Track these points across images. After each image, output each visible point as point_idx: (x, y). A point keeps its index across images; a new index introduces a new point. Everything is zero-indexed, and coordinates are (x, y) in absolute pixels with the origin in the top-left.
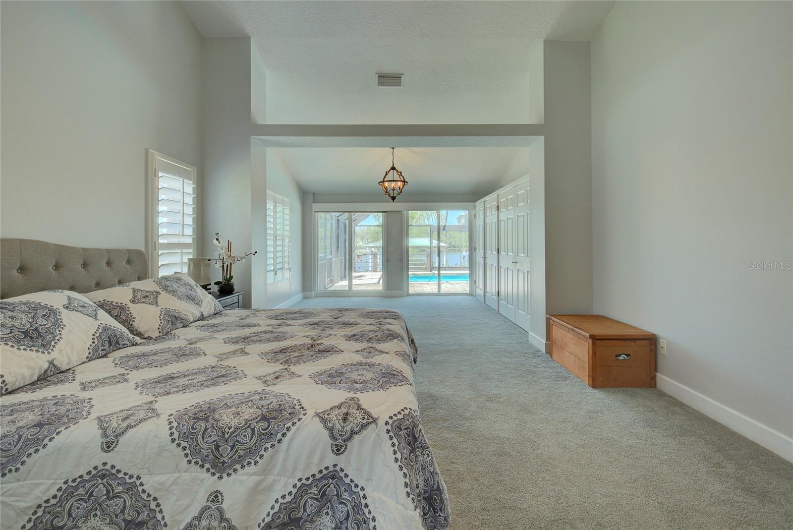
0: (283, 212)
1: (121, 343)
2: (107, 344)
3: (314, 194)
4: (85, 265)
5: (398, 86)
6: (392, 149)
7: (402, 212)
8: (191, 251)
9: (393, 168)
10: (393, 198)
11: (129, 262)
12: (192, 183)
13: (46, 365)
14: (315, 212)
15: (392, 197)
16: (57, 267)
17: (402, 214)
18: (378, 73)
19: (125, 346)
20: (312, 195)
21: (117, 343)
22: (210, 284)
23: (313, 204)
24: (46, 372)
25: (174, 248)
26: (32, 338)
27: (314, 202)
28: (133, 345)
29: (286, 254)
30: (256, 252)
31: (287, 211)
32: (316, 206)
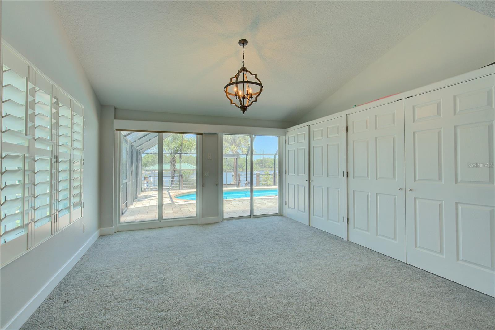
0: (72, 128)
3: (115, 109)
6: (242, 45)
7: (218, 135)
14: (117, 130)
15: (243, 106)
17: (218, 136)
20: (113, 110)
23: (115, 120)
27: (115, 118)
29: (76, 175)
31: (78, 120)
32: (117, 123)
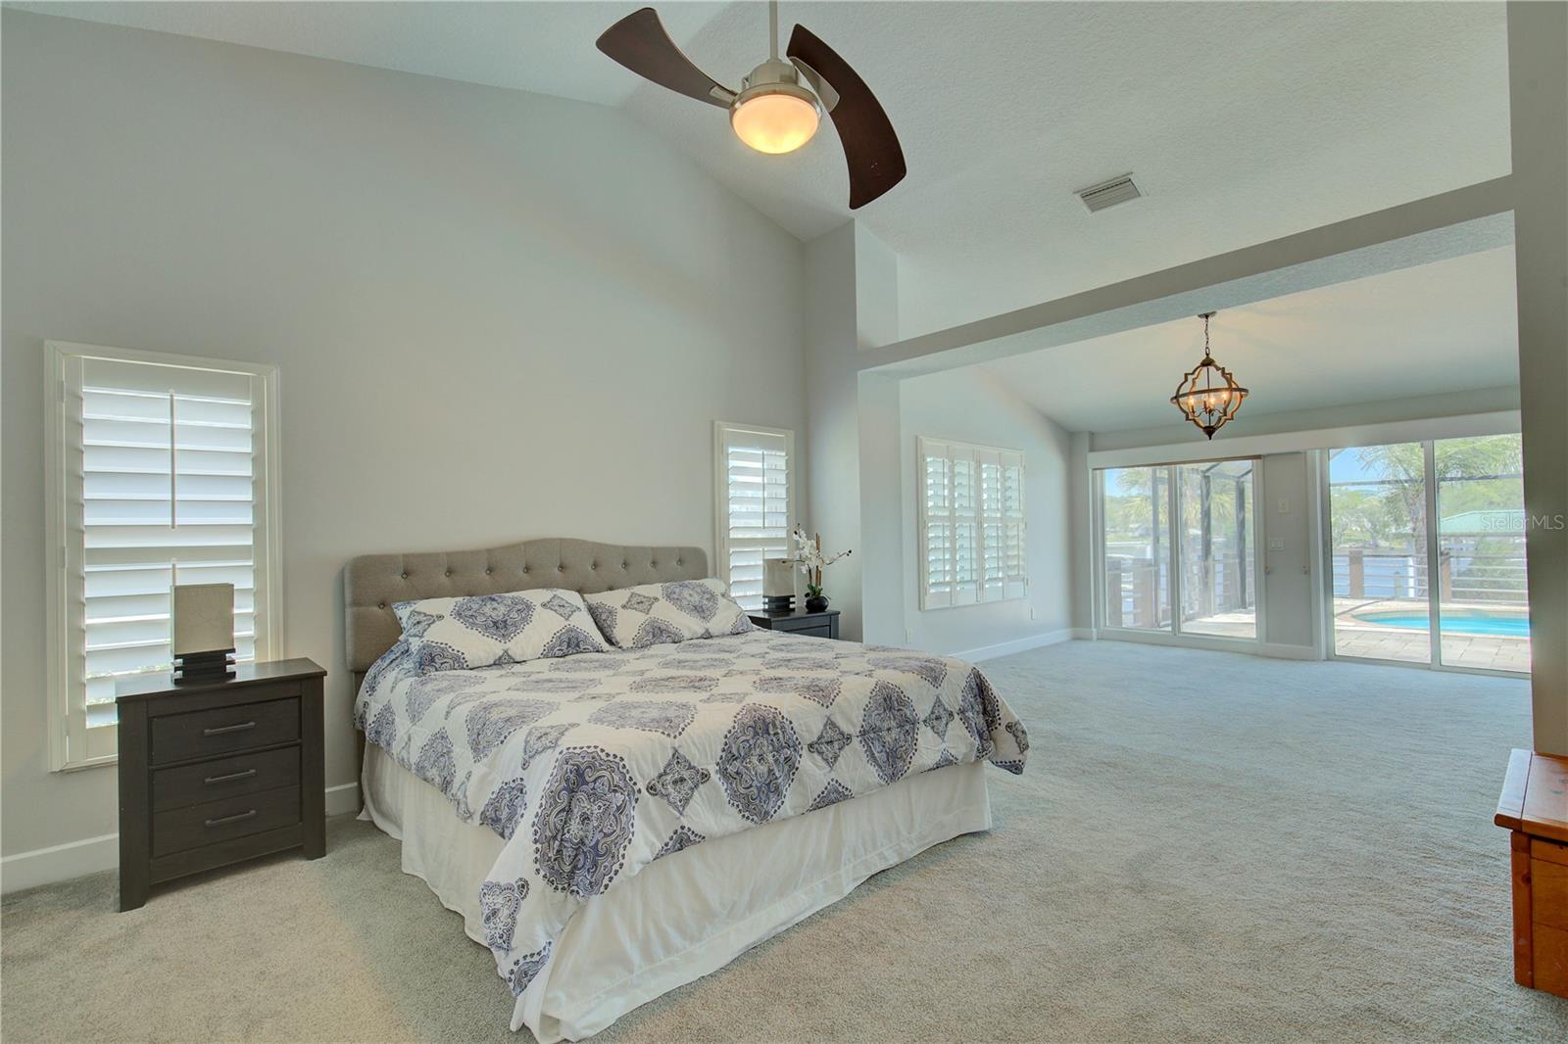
0: (1003, 476)
1: (582, 647)
2: (565, 645)
3: (1092, 434)
4: (626, 564)
5: (1135, 197)
6: (1205, 319)
7: (1305, 453)
8: (785, 548)
9: (1208, 363)
10: (1210, 431)
11: (681, 561)
12: (784, 454)
13: (501, 653)
15: (1205, 428)
16: (595, 565)
18: (1078, 192)
19: (586, 651)
21: (578, 645)
22: (794, 596)
23: (1089, 454)
24: (500, 658)
25: (755, 546)
26: (497, 628)
27: (1092, 450)
28: (598, 651)
29: (1012, 552)
30: (850, 552)
32: (1093, 459)
